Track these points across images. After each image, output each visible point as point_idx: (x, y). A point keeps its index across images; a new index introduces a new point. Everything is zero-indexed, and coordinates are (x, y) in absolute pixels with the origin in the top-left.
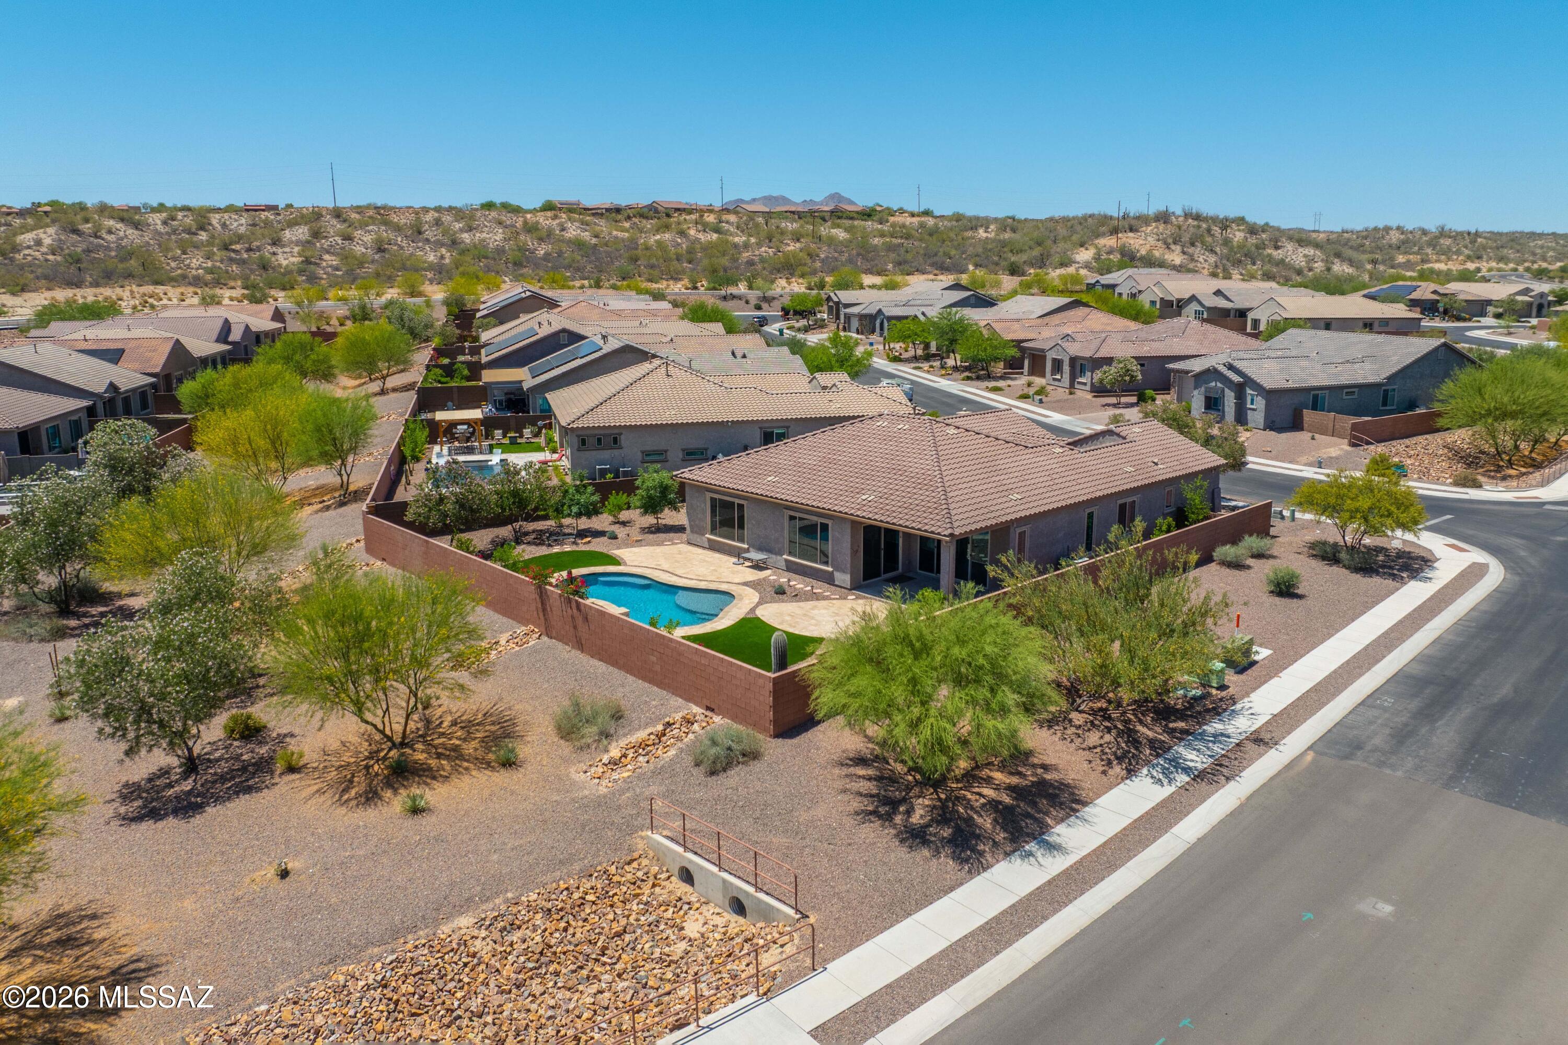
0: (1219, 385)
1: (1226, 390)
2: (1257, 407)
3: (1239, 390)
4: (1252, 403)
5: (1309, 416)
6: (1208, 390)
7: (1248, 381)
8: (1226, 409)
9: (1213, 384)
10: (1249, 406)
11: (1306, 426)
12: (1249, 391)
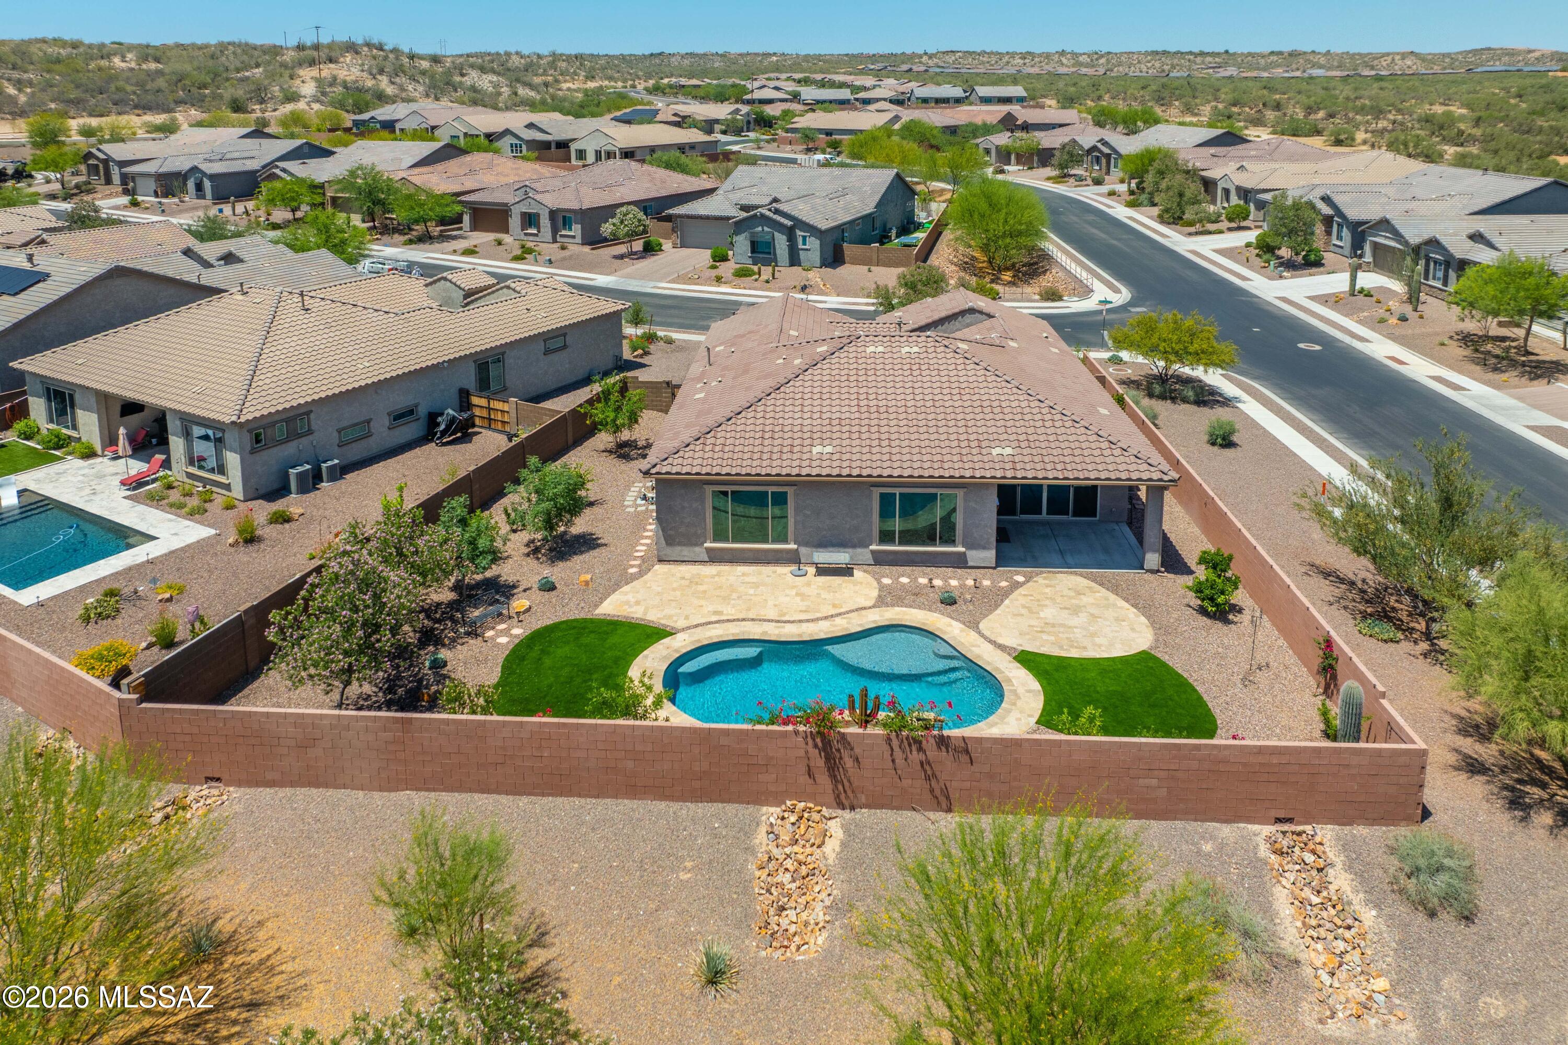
0: (766, 229)
1: (776, 234)
2: (812, 248)
3: (790, 233)
4: (804, 244)
5: (849, 249)
6: (753, 235)
7: (799, 224)
8: (778, 252)
9: (760, 229)
10: (801, 246)
11: (847, 259)
12: (799, 233)
